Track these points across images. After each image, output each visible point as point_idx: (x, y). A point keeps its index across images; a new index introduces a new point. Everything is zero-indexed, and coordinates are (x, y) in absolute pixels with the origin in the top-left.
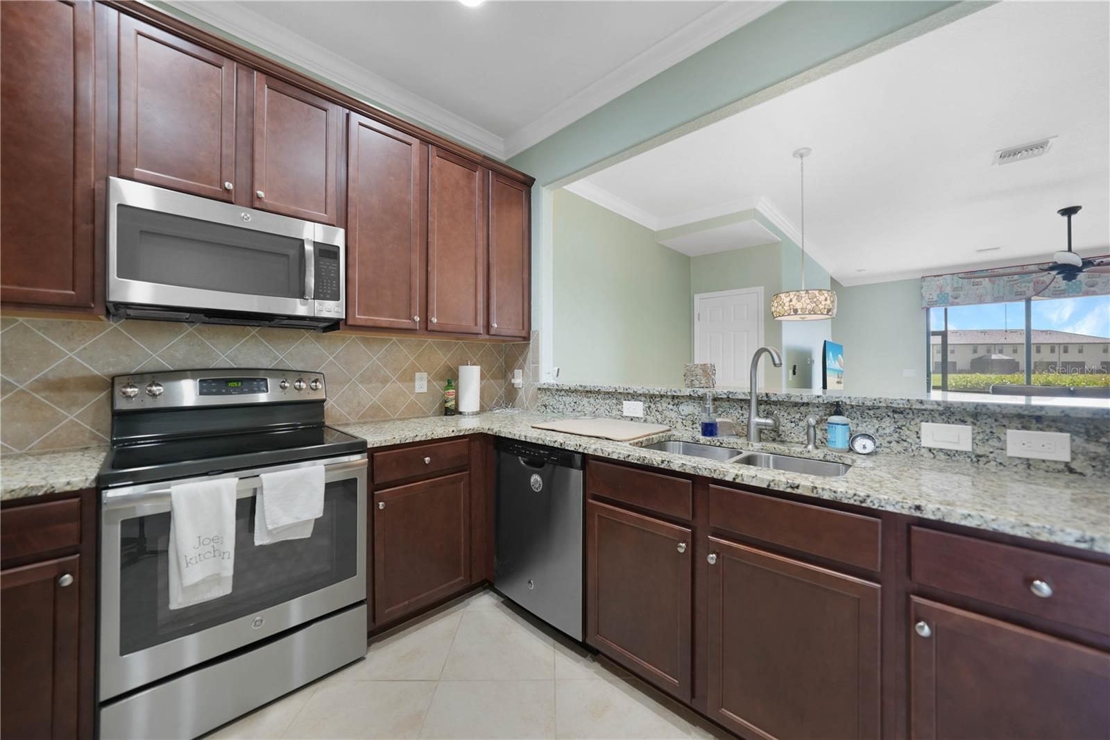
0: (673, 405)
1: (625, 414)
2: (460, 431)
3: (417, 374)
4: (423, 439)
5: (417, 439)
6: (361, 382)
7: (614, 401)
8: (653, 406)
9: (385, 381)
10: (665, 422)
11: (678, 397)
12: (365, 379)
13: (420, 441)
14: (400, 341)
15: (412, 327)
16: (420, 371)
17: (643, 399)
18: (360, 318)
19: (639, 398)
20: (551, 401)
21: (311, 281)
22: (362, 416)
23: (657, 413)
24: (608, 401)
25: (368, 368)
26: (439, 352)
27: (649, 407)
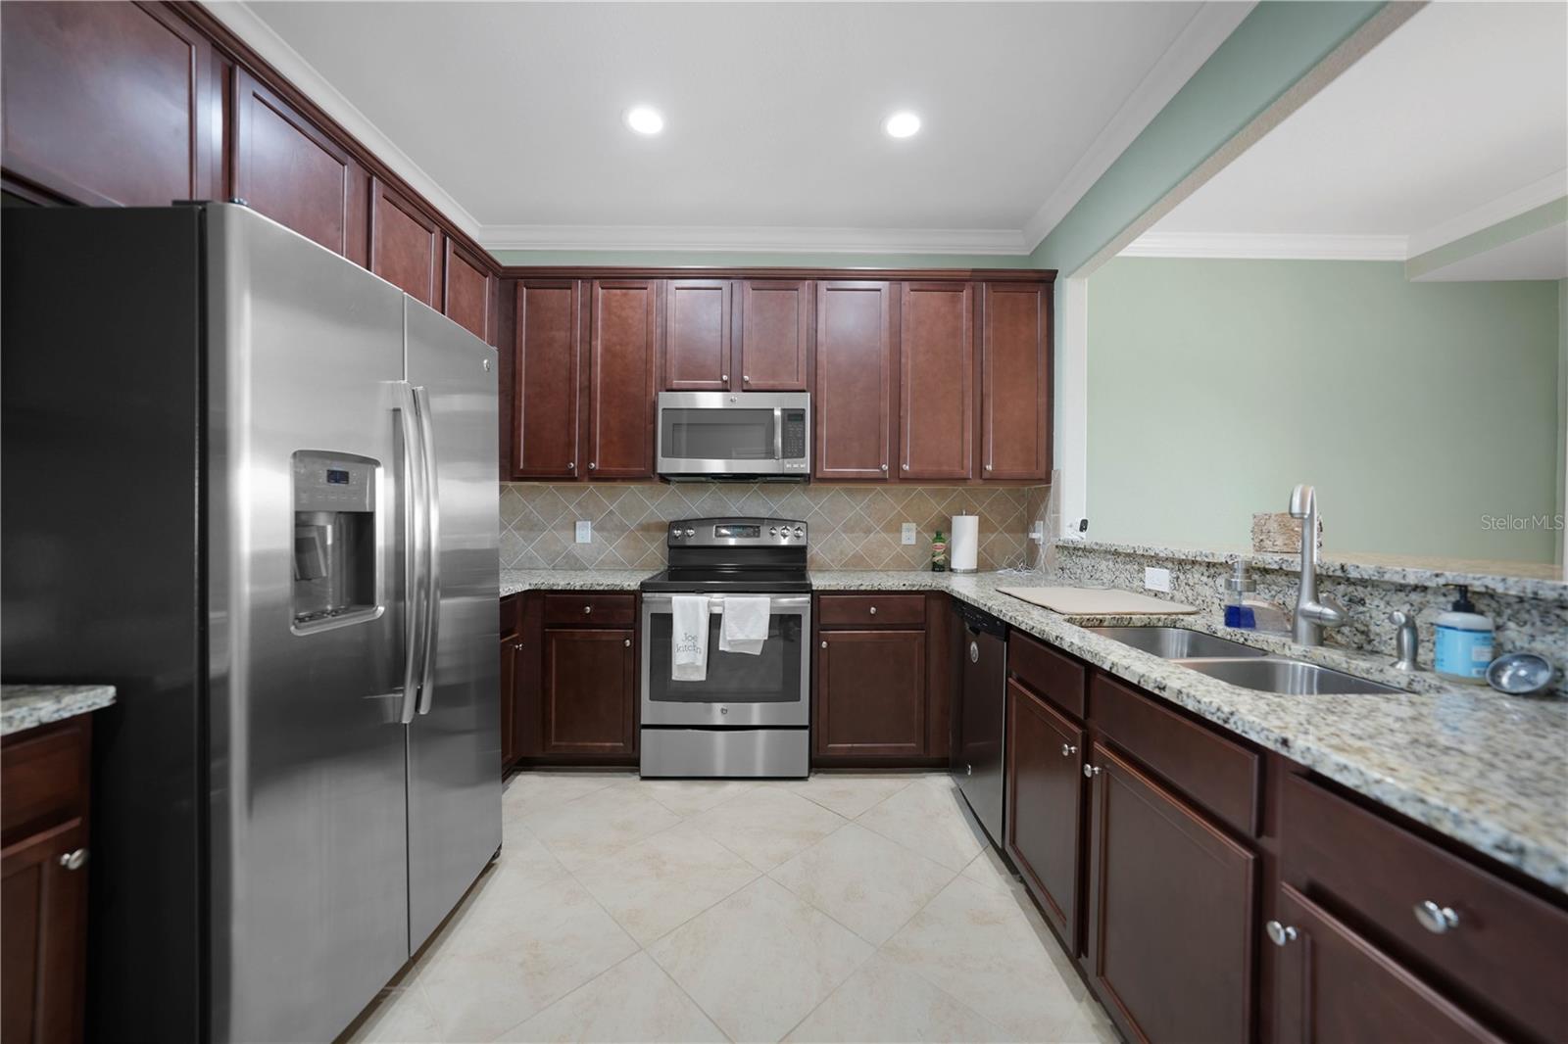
0: (1208, 577)
1: (1147, 587)
2: (914, 586)
3: (904, 525)
4: (869, 588)
5: (863, 588)
6: (844, 532)
7: (1136, 567)
8: (1182, 577)
9: (868, 531)
10: (1197, 602)
11: (1214, 565)
12: (849, 529)
13: (865, 591)
14: (885, 491)
15: (881, 476)
16: (908, 521)
17: (1170, 565)
18: (828, 470)
19: (1165, 564)
20: (1068, 563)
21: (778, 441)
22: (844, 565)
23: (1187, 587)
24: (1128, 567)
25: (850, 518)
26: (932, 500)
27: (1178, 578)
